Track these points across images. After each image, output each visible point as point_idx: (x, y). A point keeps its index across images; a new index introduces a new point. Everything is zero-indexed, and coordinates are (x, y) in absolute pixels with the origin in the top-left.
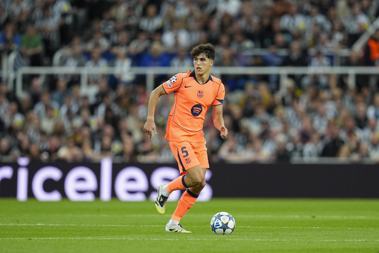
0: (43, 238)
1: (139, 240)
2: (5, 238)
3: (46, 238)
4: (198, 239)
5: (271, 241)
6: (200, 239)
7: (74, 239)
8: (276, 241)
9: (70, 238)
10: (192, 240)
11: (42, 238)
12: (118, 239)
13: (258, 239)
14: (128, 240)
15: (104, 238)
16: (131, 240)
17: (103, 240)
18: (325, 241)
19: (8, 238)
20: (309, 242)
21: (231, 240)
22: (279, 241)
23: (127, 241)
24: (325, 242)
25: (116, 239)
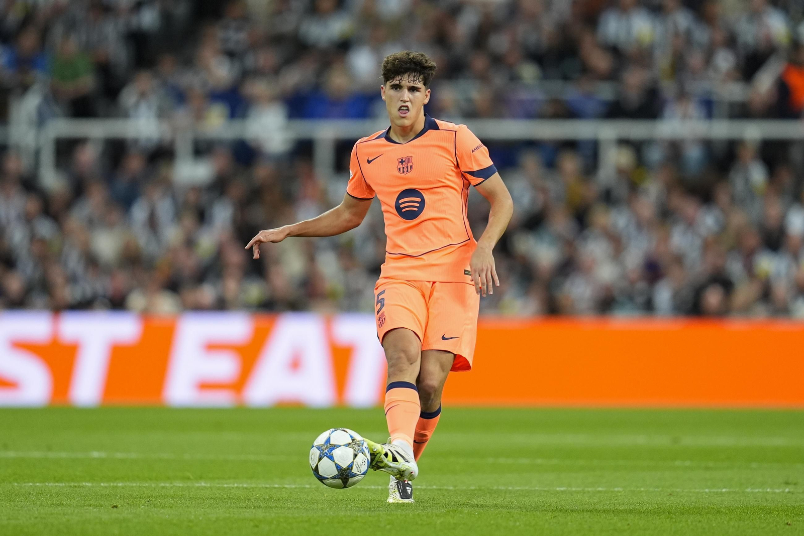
0: (106, 485)
1: (308, 488)
2: (24, 483)
3: (112, 484)
4: (434, 487)
5: (589, 492)
6: (438, 488)
7: (172, 485)
8: (600, 492)
9: (162, 485)
10: (421, 489)
11: (103, 483)
12: (264, 486)
13: (562, 487)
14: (286, 488)
15: (234, 484)
16: (291, 488)
17: (233, 488)
18: (703, 492)
19: (31, 484)
20: (670, 495)
21: (503, 488)
22: (605, 492)
23: (284, 490)
24: (704, 494)
25: (260, 486)
